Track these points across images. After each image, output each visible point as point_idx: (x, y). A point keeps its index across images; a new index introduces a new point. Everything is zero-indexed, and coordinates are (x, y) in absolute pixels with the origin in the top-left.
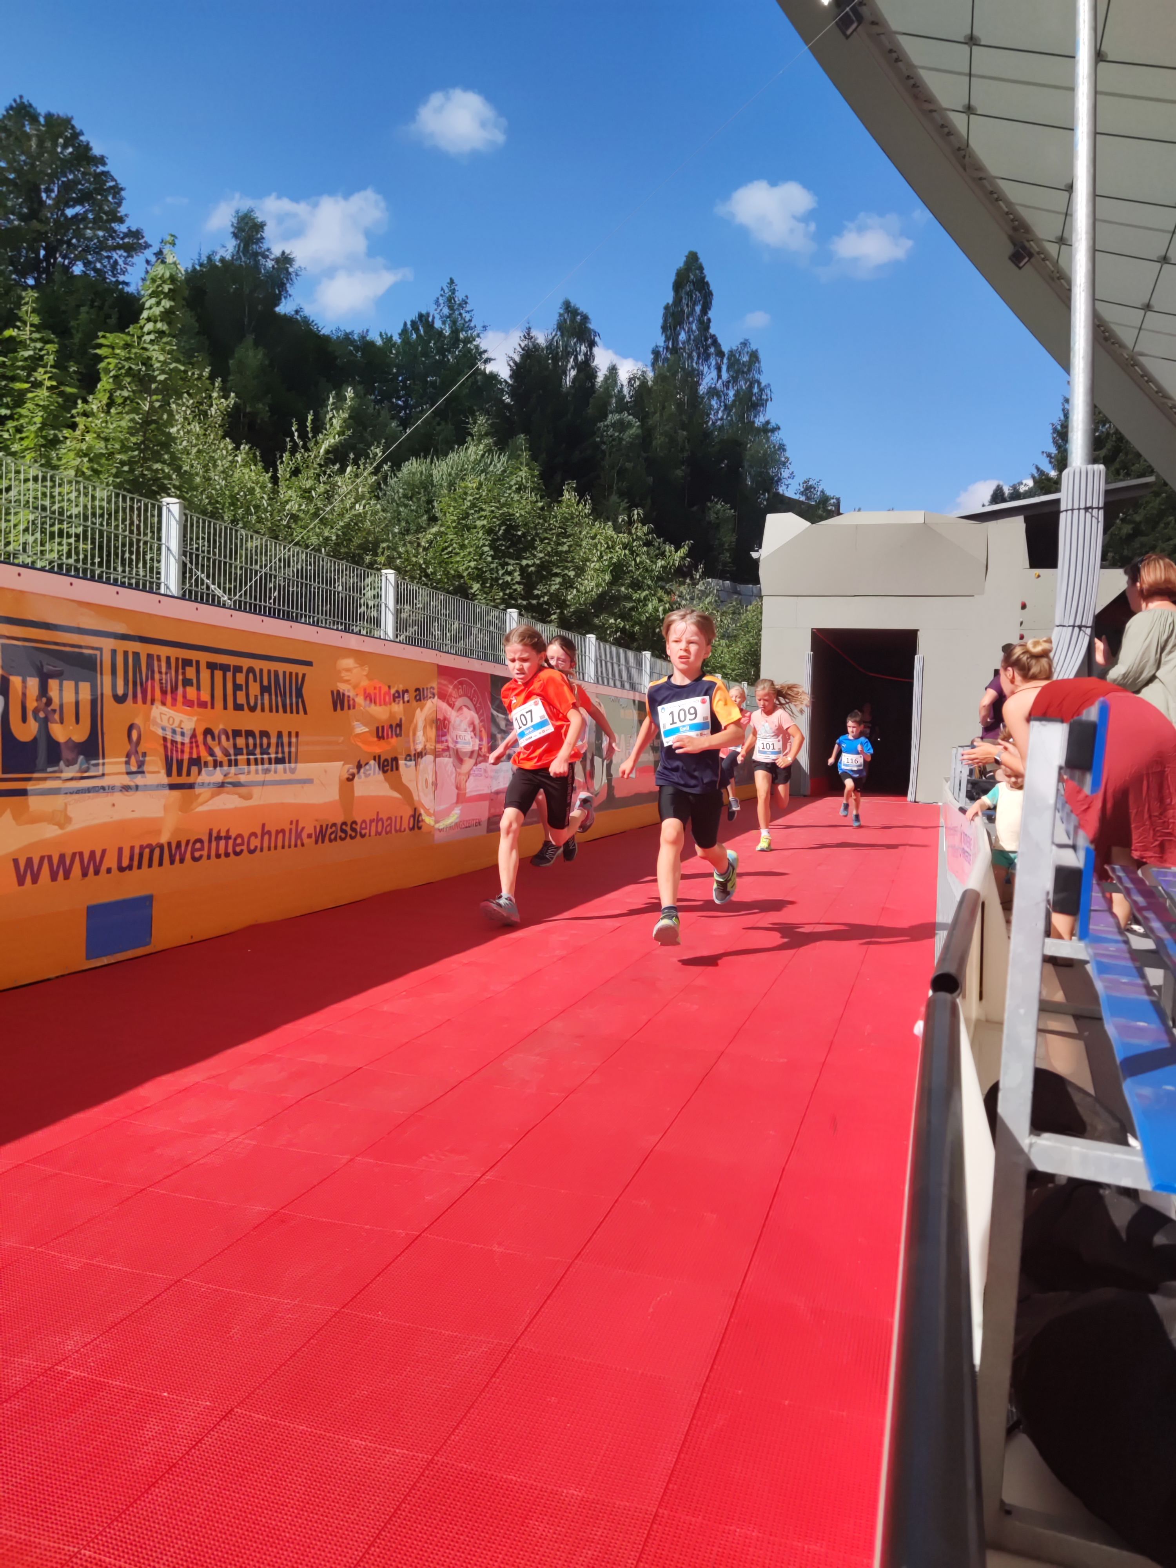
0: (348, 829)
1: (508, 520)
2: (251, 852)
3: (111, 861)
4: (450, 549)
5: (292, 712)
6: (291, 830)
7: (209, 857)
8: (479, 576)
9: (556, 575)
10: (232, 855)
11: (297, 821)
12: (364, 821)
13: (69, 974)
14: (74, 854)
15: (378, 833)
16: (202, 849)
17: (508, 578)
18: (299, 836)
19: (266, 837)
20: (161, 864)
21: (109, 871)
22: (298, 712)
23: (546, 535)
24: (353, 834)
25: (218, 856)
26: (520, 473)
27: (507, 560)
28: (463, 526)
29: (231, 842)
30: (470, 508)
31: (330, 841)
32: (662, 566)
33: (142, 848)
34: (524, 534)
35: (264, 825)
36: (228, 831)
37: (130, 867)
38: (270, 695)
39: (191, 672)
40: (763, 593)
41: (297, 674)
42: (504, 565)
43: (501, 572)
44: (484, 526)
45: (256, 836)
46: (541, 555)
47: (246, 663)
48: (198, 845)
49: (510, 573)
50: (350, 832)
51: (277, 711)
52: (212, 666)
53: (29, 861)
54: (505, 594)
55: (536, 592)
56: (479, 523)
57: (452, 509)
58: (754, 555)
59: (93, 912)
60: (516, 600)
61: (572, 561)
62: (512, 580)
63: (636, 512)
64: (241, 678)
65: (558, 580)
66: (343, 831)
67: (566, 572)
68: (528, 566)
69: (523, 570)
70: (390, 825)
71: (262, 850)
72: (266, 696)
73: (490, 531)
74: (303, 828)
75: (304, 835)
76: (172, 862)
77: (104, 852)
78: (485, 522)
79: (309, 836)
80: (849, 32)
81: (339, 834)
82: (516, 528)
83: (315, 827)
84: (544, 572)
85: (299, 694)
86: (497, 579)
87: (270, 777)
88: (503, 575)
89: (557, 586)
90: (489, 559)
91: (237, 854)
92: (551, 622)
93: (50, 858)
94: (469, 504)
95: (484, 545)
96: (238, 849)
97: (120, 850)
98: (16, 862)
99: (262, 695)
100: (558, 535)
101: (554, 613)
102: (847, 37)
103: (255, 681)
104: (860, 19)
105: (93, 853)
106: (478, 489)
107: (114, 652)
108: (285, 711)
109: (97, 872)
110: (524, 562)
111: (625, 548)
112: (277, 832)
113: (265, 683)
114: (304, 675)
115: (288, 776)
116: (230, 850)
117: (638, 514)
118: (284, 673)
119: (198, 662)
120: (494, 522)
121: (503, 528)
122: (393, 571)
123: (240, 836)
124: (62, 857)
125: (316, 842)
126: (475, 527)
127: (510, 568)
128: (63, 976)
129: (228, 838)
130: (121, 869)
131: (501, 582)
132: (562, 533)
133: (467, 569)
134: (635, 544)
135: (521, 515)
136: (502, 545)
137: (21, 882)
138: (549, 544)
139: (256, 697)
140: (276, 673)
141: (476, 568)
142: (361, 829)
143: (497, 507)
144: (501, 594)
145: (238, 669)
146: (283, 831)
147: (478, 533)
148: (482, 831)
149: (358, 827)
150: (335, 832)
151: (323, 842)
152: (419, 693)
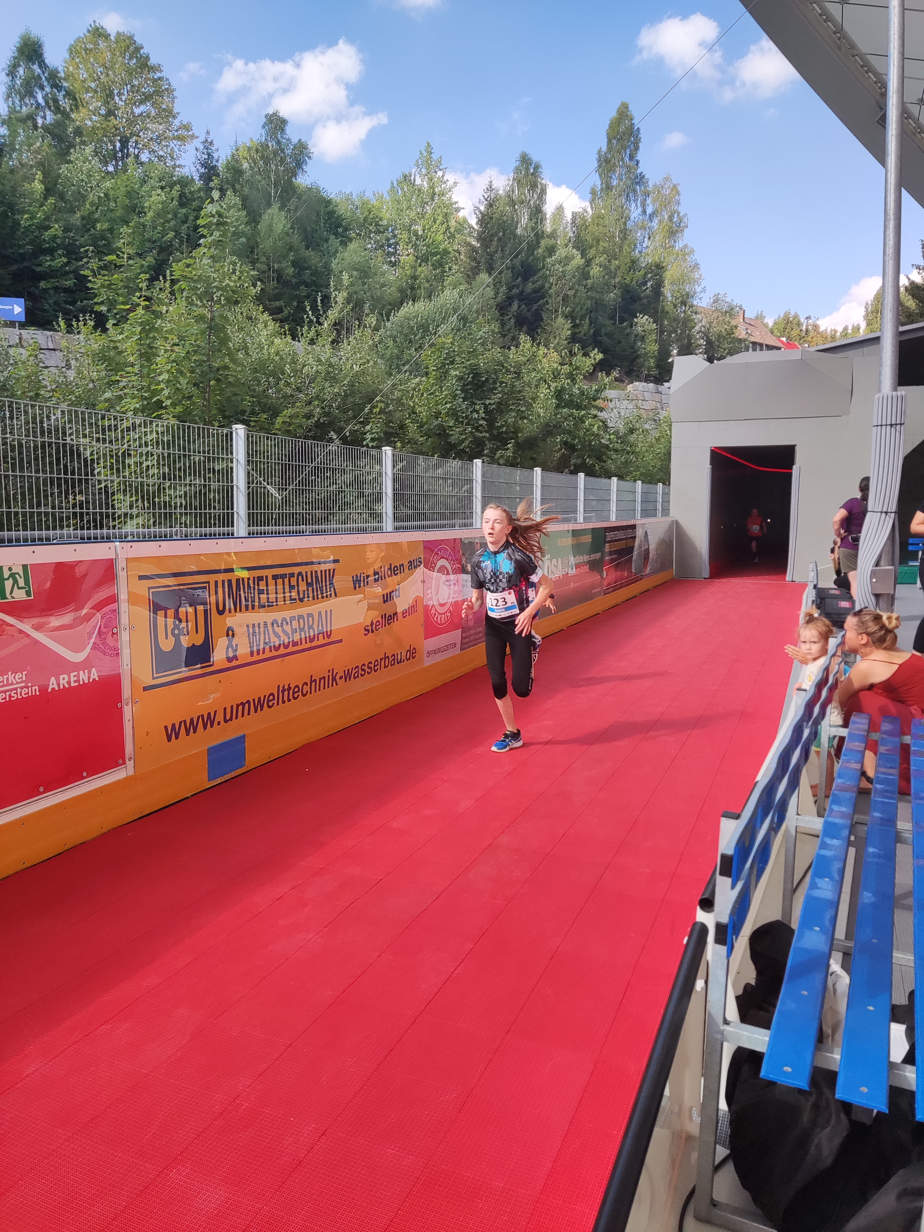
0: (366, 668)
1: (475, 369)
2: (304, 695)
3: (220, 717)
5: (327, 598)
6: (329, 676)
7: (278, 704)
9: (512, 410)
10: (292, 699)
11: (333, 670)
12: (376, 661)
13: (199, 793)
14: (199, 717)
15: (385, 667)
16: (274, 699)
17: (476, 416)
18: (334, 679)
19: (313, 683)
20: (249, 714)
21: (219, 723)
22: (331, 598)
23: (504, 379)
24: (370, 671)
25: (284, 702)
29: (291, 691)
30: (446, 359)
31: (355, 678)
33: (238, 706)
34: (487, 379)
35: (312, 677)
36: (289, 685)
37: (231, 719)
38: (313, 588)
39: (262, 586)
41: (329, 571)
42: (472, 405)
43: (470, 410)
44: (456, 375)
45: (307, 685)
46: (500, 395)
47: (296, 570)
48: (271, 698)
49: (477, 411)
50: (367, 670)
51: (318, 599)
52: (275, 577)
53: (174, 725)
55: (497, 424)
56: (454, 372)
57: (432, 360)
59: (211, 751)
61: (524, 400)
62: (478, 416)
64: (294, 581)
65: (513, 414)
66: (363, 670)
67: (520, 408)
68: (490, 404)
69: (486, 407)
70: (394, 659)
71: (311, 693)
72: (310, 588)
73: (460, 379)
74: (337, 673)
75: (337, 678)
76: (256, 712)
77: (216, 711)
78: (457, 373)
81: (360, 672)
82: (481, 375)
83: (345, 671)
84: (502, 407)
85: (332, 584)
86: (467, 416)
87: (314, 644)
88: (471, 413)
89: (513, 419)
90: (462, 400)
91: (295, 698)
92: (508, 449)
93: (185, 721)
94: (444, 356)
95: (457, 390)
96: (296, 695)
97: (225, 709)
98: (166, 727)
99: (308, 589)
100: (512, 378)
101: (510, 443)
103: (303, 581)
105: (209, 714)
106: (452, 344)
107: (216, 582)
108: (323, 598)
109: (212, 726)
110: (488, 402)
113: (310, 581)
114: (334, 570)
115: (326, 641)
116: (291, 697)
118: (321, 571)
119: (267, 577)
120: (464, 371)
121: (471, 376)
122: (390, 447)
123: (297, 686)
124: (192, 720)
125: (346, 681)
126: (450, 375)
127: (477, 407)
128: (195, 794)
129: (289, 688)
130: (226, 721)
133: (444, 410)
134: (575, 372)
135: (485, 364)
136: (470, 389)
137: (169, 740)
138: (506, 387)
139: (304, 591)
140: (316, 572)
141: (451, 408)
142: (375, 666)
143: (466, 359)
144: (470, 429)
145: (292, 575)
146: (324, 678)
147: (452, 379)
148: (457, 651)
149: (372, 666)
150: (358, 672)
151: (350, 680)
152: (411, 565)
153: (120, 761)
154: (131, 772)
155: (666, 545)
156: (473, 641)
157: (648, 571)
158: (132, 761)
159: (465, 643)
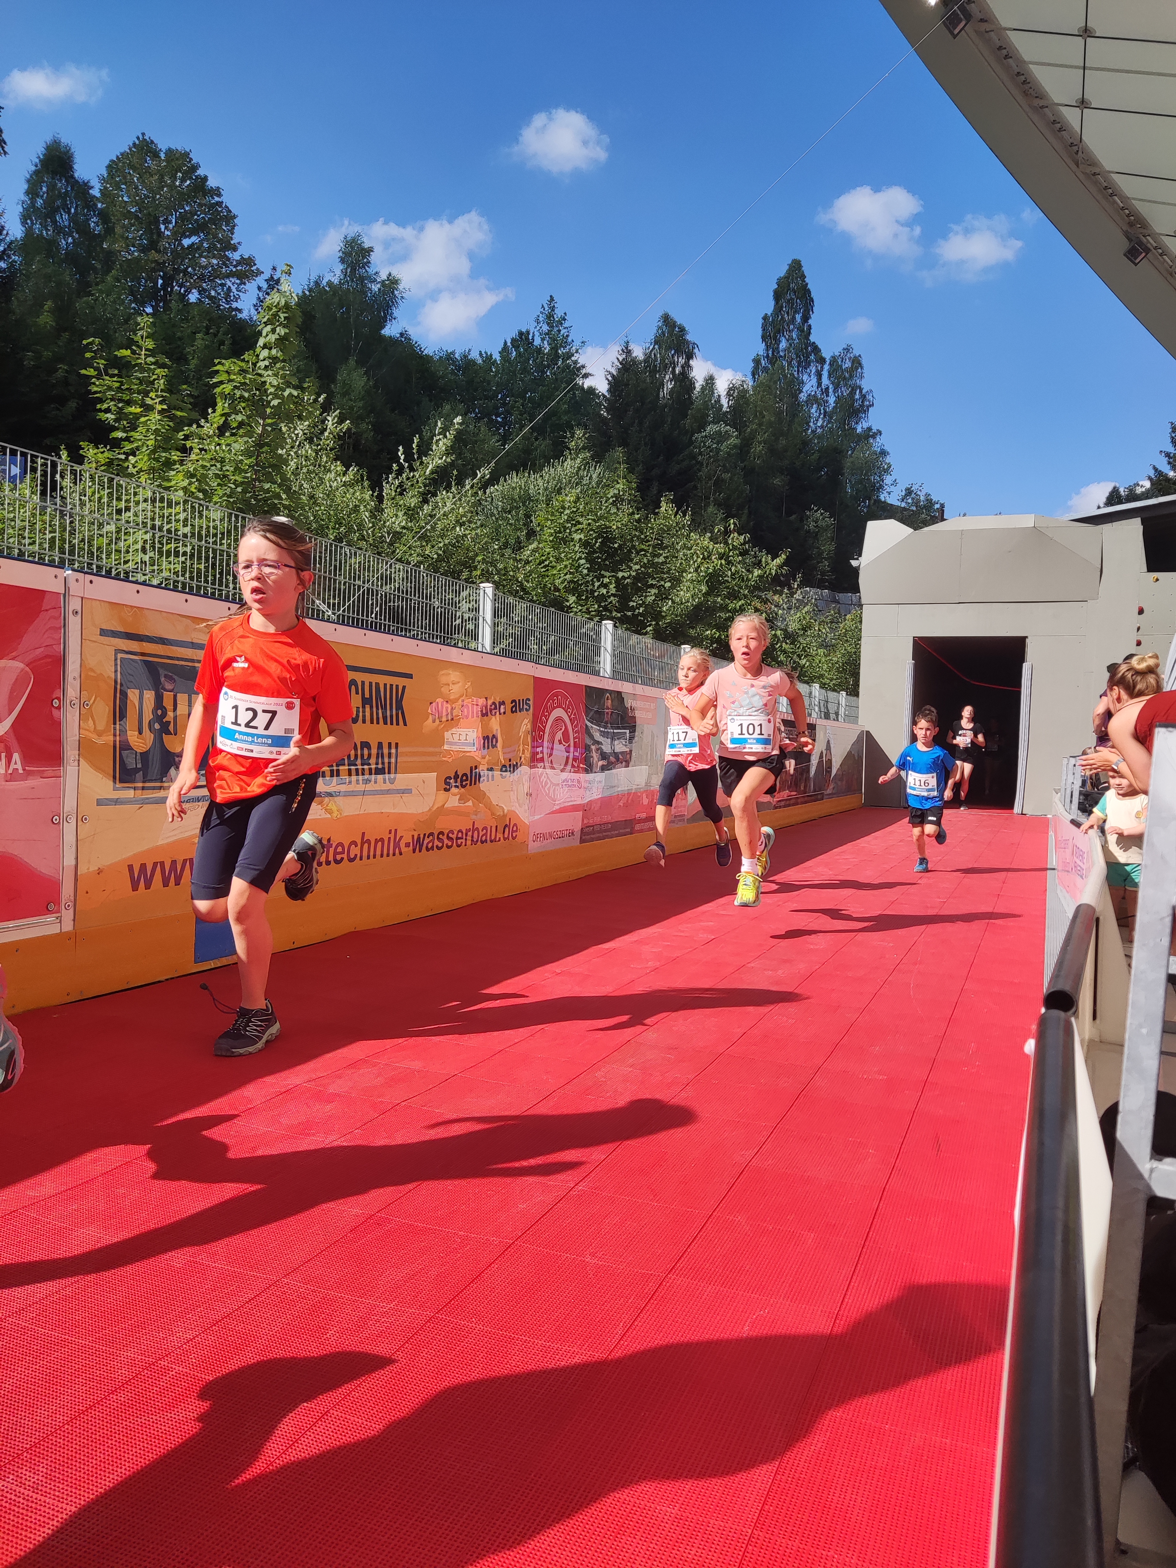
0: (445, 838)
1: (604, 533)
2: (351, 860)
4: (547, 563)
5: (392, 724)
6: (389, 838)
8: (574, 588)
9: (652, 586)
10: (332, 862)
11: (396, 830)
12: (460, 831)
13: (178, 977)
14: (185, 861)
15: (473, 843)
17: (604, 591)
18: (397, 845)
19: (366, 845)
22: (398, 724)
23: (643, 547)
24: (450, 843)
26: (618, 486)
27: (603, 572)
28: (561, 540)
29: (332, 850)
30: (568, 521)
31: (428, 849)
32: (758, 576)
34: (620, 546)
35: (363, 834)
38: (371, 707)
40: (863, 601)
41: (397, 686)
42: (599, 577)
43: (597, 584)
44: (580, 539)
45: (356, 845)
46: (637, 567)
49: (605, 586)
50: (446, 841)
51: (378, 723)
53: (143, 867)
54: (599, 606)
55: (631, 604)
56: (577, 537)
57: (549, 522)
58: (854, 563)
60: (611, 612)
61: (668, 572)
62: (608, 592)
63: (732, 521)
65: (654, 591)
66: (440, 840)
67: (663, 583)
68: (624, 578)
69: (618, 582)
70: (486, 834)
71: (361, 859)
72: (367, 708)
73: (585, 544)
74: (402, 837)
75: (402, 844)
78: (582, 535)
79: (407, 845)
80: (956, 31)
81: (436, 843)
82: (613, 540)
83: (413, 836)
84: (640, 583)
85: (400, 707)
86: (593, 591)
87: (369, 787)
88: (598, 588)
89: (653, 598)
90: (585, 571)
91: (337, 862)
92: (646, 634)
93: (162, 864)
94: (566, 517)
95: (580, 558)
96: (338, 857)
98: (131, 868)
99: (364, 707)
100: (654, 547)
101: (650, 625)
102: (955, 36)
104: (968, 17)
106: (575, 502)
108: (385, 723)
110: (620, 574)
111: (721, 559)
112: (376, 841)
113: (367, 695)
114: (404, 687)
115: (388, 786)
116: (331, 858)
117: (735, 524)
118: (385, 685)
120: (591, 535)
121: (600, 540)
122: (491, 585)
123: (340, 844)
124: (174, 863)
125: (414, 852)
126: (572, 540)
127: (606, 580)
128: (170, 979)
131: (596, 594)
132: (658, 544)
133: (562, 583)
134: (731, 554)
135: (618, 528)
136: (598, 557)
137: (135, 887)
138: (645, 555)
140: (377, 684)
141: (572, 581)
142: (457, 838)
143: (594, 520)
144: (596, 606)
146: (382, 840)
147: (575, 545)
148: (575, 841)
149: (454, 836)
150: (433, 841)
151: (420, 851)
152: (515, 706)
153: (52, 907)
154: (68, 926)
155: (852, 759)
156: (599, 832)
157: (829, 791)
158: (72, 911)
159: (588, 834)
